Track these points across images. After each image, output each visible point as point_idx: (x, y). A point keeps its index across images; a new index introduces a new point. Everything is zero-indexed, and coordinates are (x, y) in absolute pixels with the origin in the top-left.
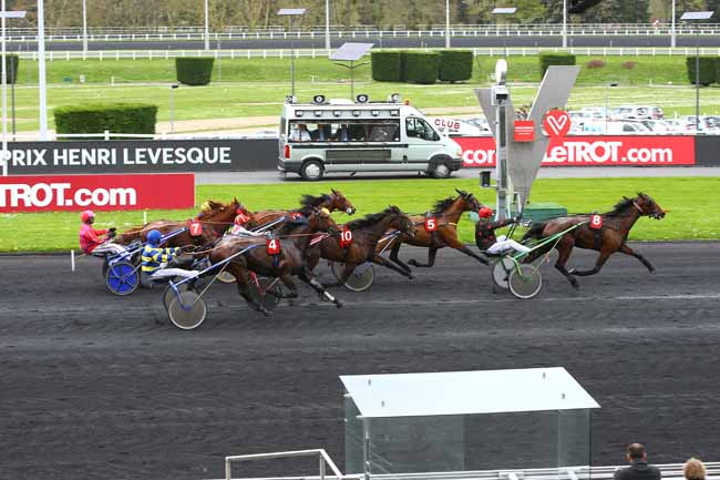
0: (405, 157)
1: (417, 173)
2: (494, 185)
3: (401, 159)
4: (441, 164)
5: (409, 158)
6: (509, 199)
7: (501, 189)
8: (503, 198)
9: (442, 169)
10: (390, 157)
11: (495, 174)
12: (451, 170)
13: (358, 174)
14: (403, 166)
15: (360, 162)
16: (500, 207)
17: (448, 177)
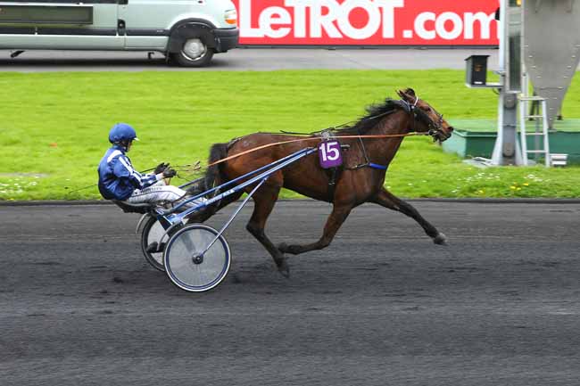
0: (121, 22)
1: (144, 55)
2: (493, 81)
3: (114, 25)
4: (192, 38)
5: (128, 25)
6: (523, 110)
7: (509, 91)
8: (511, 107)
9: (194, 48)
10: (90, 20)
11: (498, 62)
12: (212, 50)
13: (25, 55)
14: (118, 39)
15: (31, 31)
16: (506, 127)
17: (207, 63)
